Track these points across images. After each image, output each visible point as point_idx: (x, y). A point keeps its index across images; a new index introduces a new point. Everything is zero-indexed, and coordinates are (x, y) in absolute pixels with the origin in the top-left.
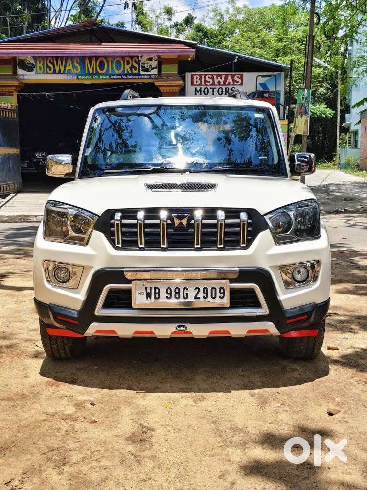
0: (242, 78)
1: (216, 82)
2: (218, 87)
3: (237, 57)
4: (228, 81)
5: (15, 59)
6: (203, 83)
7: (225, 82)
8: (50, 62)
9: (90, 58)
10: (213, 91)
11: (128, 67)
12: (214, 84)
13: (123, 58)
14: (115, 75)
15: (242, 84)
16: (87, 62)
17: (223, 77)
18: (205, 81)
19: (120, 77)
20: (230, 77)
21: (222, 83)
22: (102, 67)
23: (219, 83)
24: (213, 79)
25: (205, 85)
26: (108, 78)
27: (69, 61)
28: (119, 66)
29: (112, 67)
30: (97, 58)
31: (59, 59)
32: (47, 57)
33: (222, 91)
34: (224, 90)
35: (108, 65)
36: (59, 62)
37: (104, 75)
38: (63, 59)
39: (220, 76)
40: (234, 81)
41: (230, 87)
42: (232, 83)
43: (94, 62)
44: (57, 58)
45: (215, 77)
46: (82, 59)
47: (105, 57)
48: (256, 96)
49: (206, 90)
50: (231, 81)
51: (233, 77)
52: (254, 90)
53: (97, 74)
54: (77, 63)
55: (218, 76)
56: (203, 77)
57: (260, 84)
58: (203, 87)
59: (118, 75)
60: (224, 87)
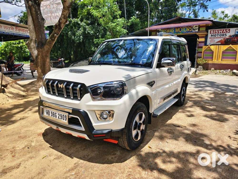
0: (229, 30)
1: (219, 32)
2: (220, 34)
3: (228, 23)
4: (224, 32)
5: (156, 30)
6: (214, 33)
8: (166, 30)
9: (177, 28)
10: (218, 35)
11: (188, 29)
12: (218, 33)
13: (187, 27)
14: (184, 32)
15: (229, 32)
16: (176, 29)
17: (222, 30)
18: (215, 32)
19: (186, 33)
20: (225, 30)
21: (221, 32)
22: (180, 30)
23: (220, 32)
24: (218, 31)
25: (215, 33)
26: (182, 33)
27: (171, 29)
28: (186, 29)
29: (183, 30)
30: (179, 27)
32: (165, 29)
33: (221, 35)
34: (222, 35)
35: (182, 30)
36: (168, 30)
37: (181, 32)
38: (169, 29)
39: (221, 30)
40: (226, 31)
41: (224, 34)
42: (225, 32)
43: (178, 29)
44: (168, 29)
45: (219, 31)
46: (175, 28)
47: (182, 27)
48: (235, 36)
49: (215, 35)
50: (225, 31)
51: (226, 30)
52: (234, 34)
53: (179, 32)
54: (173, 29)
55: (220, 30)
56: (214, 31)
57: (237, 32)
58: (214, 34)
59: (185, 32)
60: (222, 34)
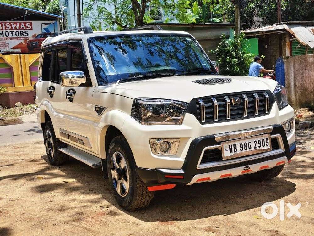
0: (31, 25)
1: (14, 27)
2: (15, 31)
3: (27, 11)
4: (22, 27)
6: (4, 28)
7: (19, 28)
10: (12, 34)
12: (12, 29)
15: (32, 29)
17: (18, 24)
18: (6, 27)
20: (23, 24)
21: (18, 28)
23: (16, 28)
24: (11, 25)
25: (6, 30)
33: (19, 34)
34: (20, 33)
39: (16, 24)
40: (26, 27)
41: (24, 31)
42: (25, 28)
45: (12, 24)
48: (42, 37)
49: (7, 33)
50: (24, 27)
51: (25, 24)
52: (40, 33)
55: (14, 24)
56: (3, 24)
57: (44, 29)
58: (4, 31)
60: (19, 31)
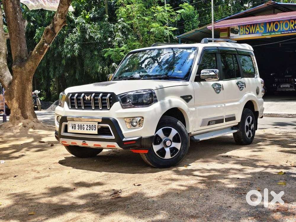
5: (229, 28)
8: (247, 28)
9: (270, 23)
11: (292, 26)
13: (289, 20)
14: (284, 31)
16: (268, 25)
19: (287, 32)
22: (276, 28)
26: (280, 33)
27: (258, 26)
28: (287, 25)
29: (282, 27)
30: (274, 22)
31: (252, 25)
32: (246, 25)
35: (280, 25)
36: (252, 27)
37: (277, 32)
38: (254, 25)
43: (272, 25)
44: (251, 25)
46: (265, 24)
47: (279, 21)
53: (274, 31)
54: (262, 26)
59: (286, 31)
